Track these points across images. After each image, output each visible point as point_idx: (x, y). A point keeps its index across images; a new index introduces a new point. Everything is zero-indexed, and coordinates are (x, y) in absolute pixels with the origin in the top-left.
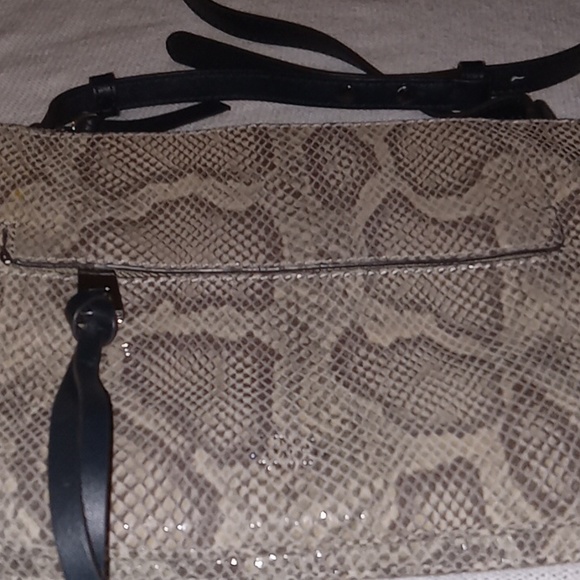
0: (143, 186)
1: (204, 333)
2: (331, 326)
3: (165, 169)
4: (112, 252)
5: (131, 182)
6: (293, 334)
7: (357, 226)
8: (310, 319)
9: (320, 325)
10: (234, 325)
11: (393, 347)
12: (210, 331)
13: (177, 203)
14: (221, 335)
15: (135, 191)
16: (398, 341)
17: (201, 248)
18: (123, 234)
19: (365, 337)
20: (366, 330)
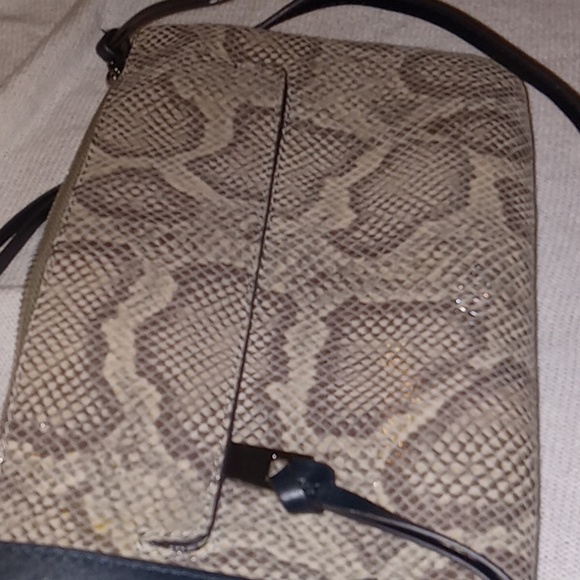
0: (104, 382)
1: (317, 357)
2: (324, 253)
3: (82, 354)
4: (212, 427)
5: (94, 394)
6: (328, 285)
7: (222, 201)
8: (313, 268)
9: (321, 262)
10: (310, 331)
11: (358, 211)
12: (316, 351)
13: (142, 349)
14: (321, 343)
15: (112, 392)
16: (352, 207)
17: (217, 337)
18: (186, 412)
19: (342, 230)
20: (335, 228)
